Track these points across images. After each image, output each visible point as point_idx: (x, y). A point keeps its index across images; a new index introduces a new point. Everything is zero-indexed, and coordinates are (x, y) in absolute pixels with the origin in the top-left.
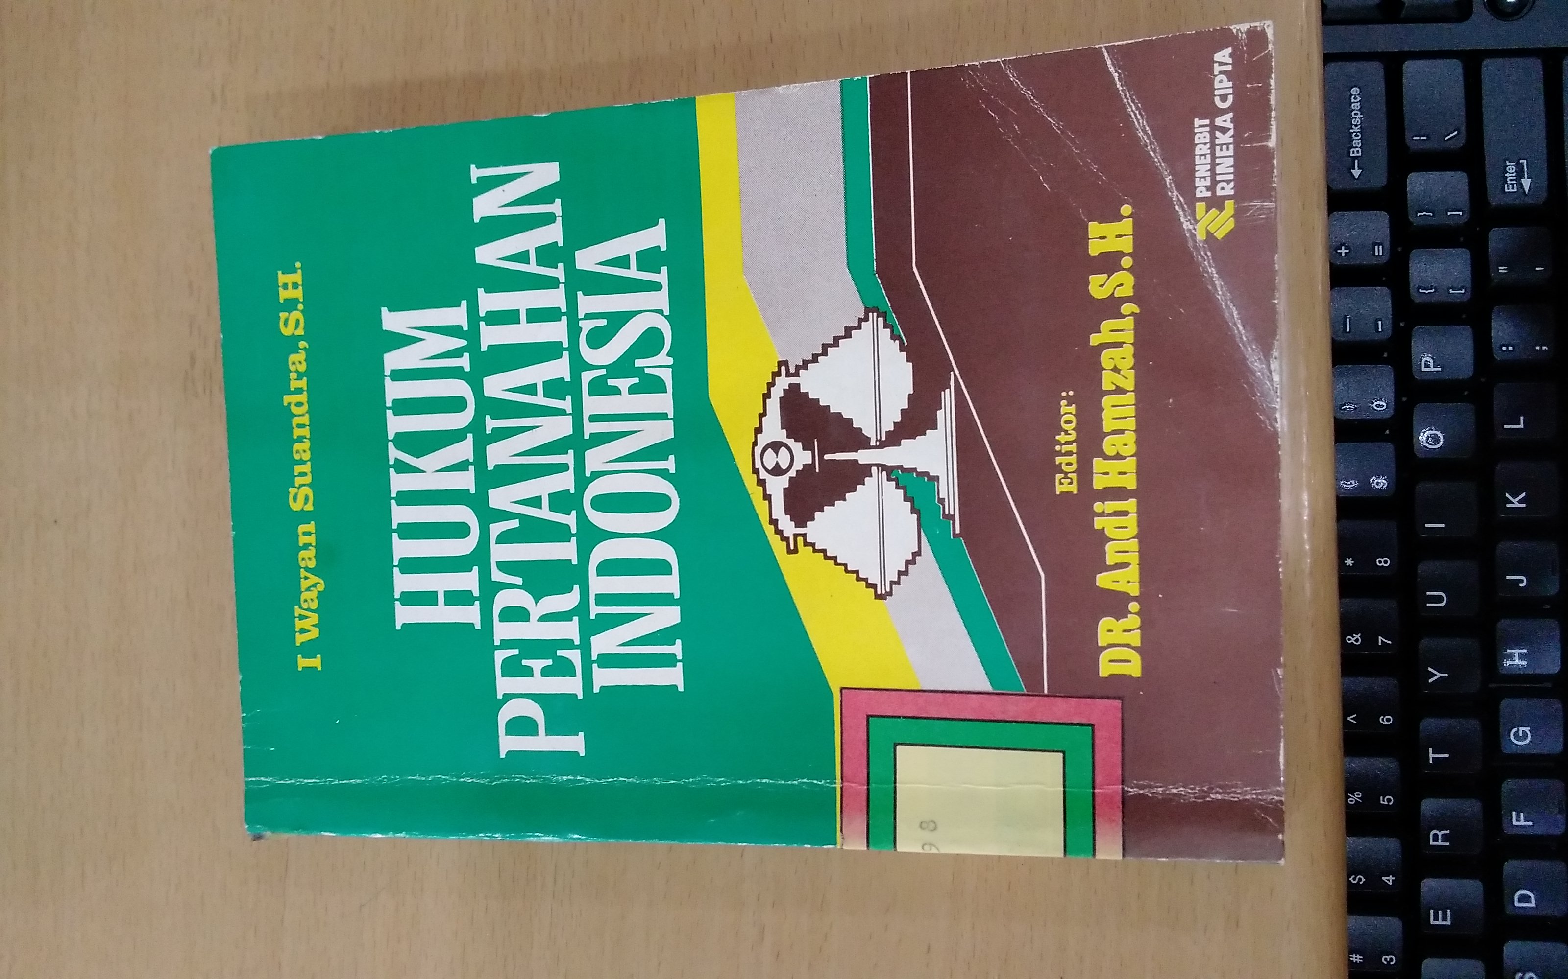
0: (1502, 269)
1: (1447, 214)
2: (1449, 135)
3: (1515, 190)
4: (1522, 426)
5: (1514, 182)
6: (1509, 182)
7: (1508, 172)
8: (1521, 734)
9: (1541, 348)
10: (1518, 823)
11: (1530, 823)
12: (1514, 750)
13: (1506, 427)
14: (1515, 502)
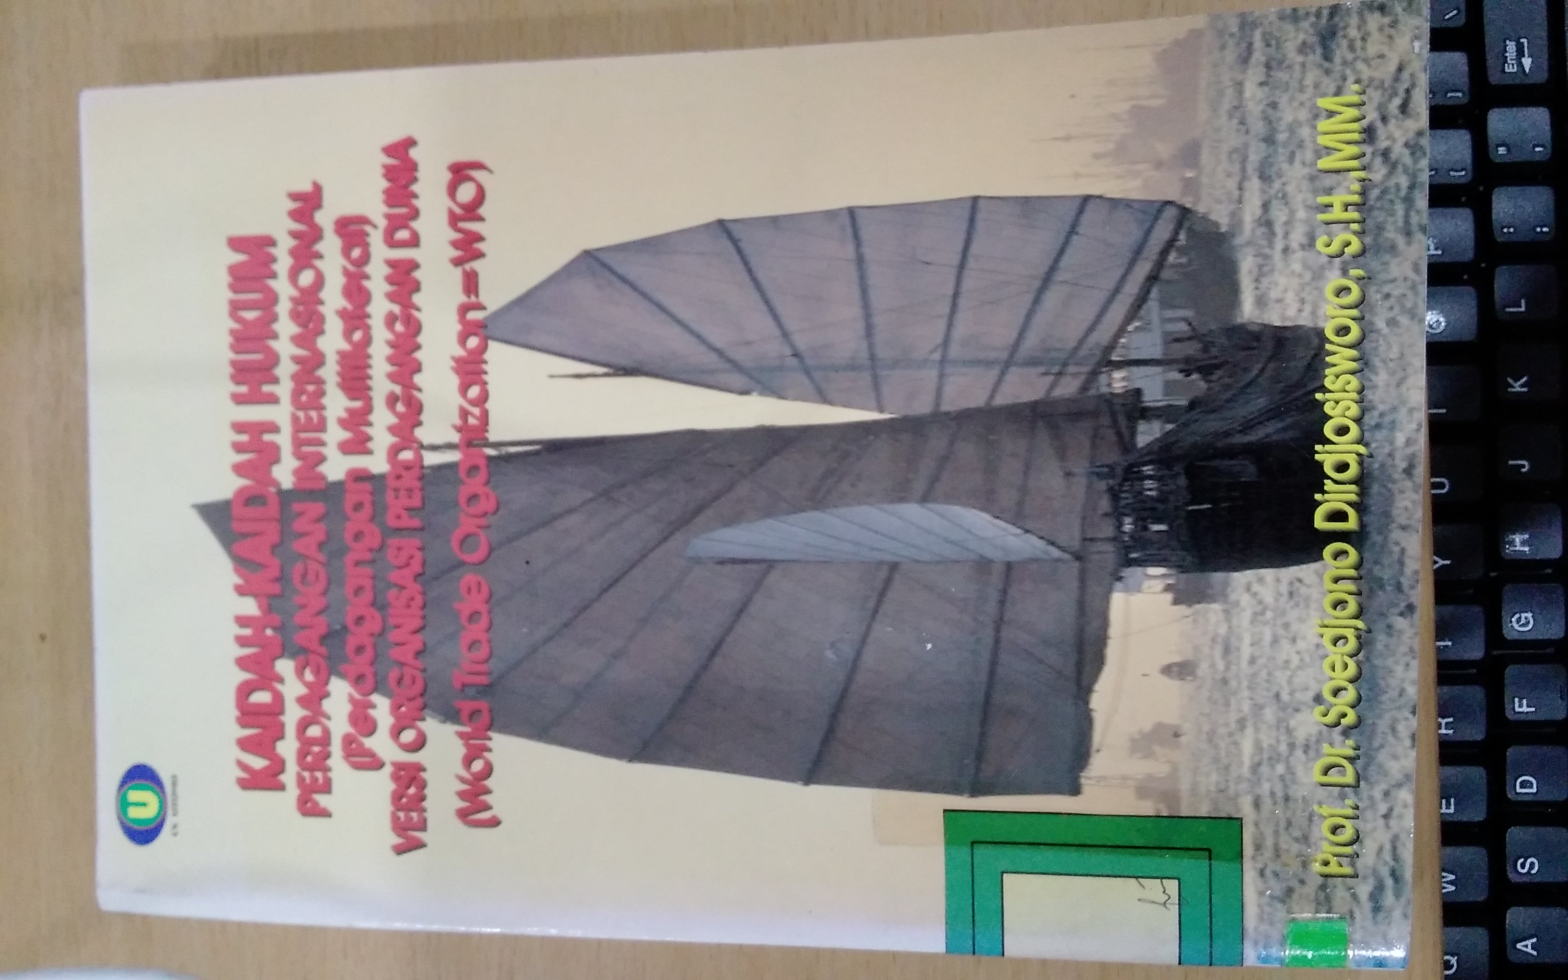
0: (1502, 150)
1: (1446, 95)
2: (1448, 14)
3: (1515, 70)
4: (1523, 309)
5: (1514, 62)
6: (1509, 62)
7: (1506, 52)
8: (1523, 621)
9: (1541, 229)
10: (1520, 710)
11: (1533, 709)
12: (1516, 636)
13: (1508, 310)
14: (1518, 387)
